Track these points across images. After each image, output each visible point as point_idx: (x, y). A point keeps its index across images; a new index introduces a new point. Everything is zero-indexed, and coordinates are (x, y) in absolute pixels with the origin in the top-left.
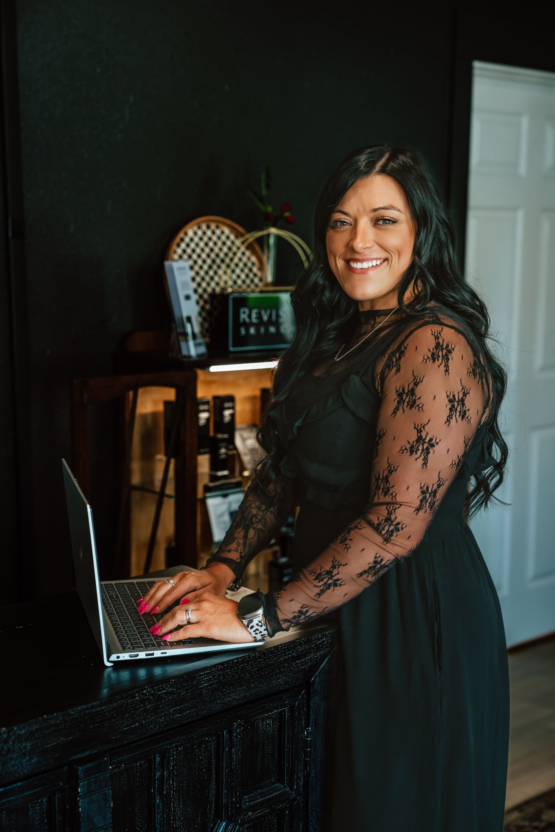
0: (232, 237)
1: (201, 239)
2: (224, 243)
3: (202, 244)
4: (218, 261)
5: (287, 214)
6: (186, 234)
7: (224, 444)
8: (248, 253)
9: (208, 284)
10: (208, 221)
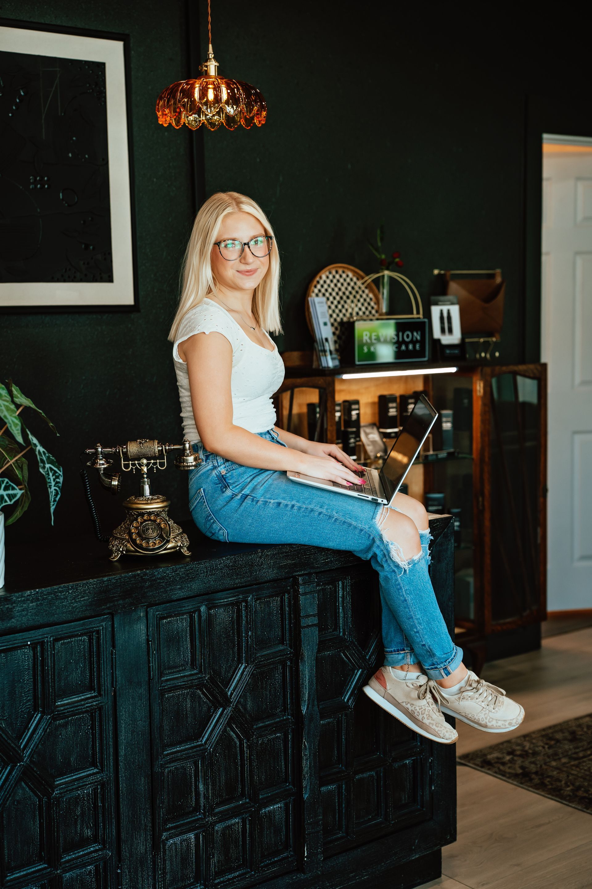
0: (355, 279)
1: (332, 281)
2: (349, 284)
3: (332, 285)
4: (345, 298)
5: (397, 260)
6: (321, 278)
7: (353, 436)
8: (367, 291)
9: (338, 315)
10: (337, 267)
